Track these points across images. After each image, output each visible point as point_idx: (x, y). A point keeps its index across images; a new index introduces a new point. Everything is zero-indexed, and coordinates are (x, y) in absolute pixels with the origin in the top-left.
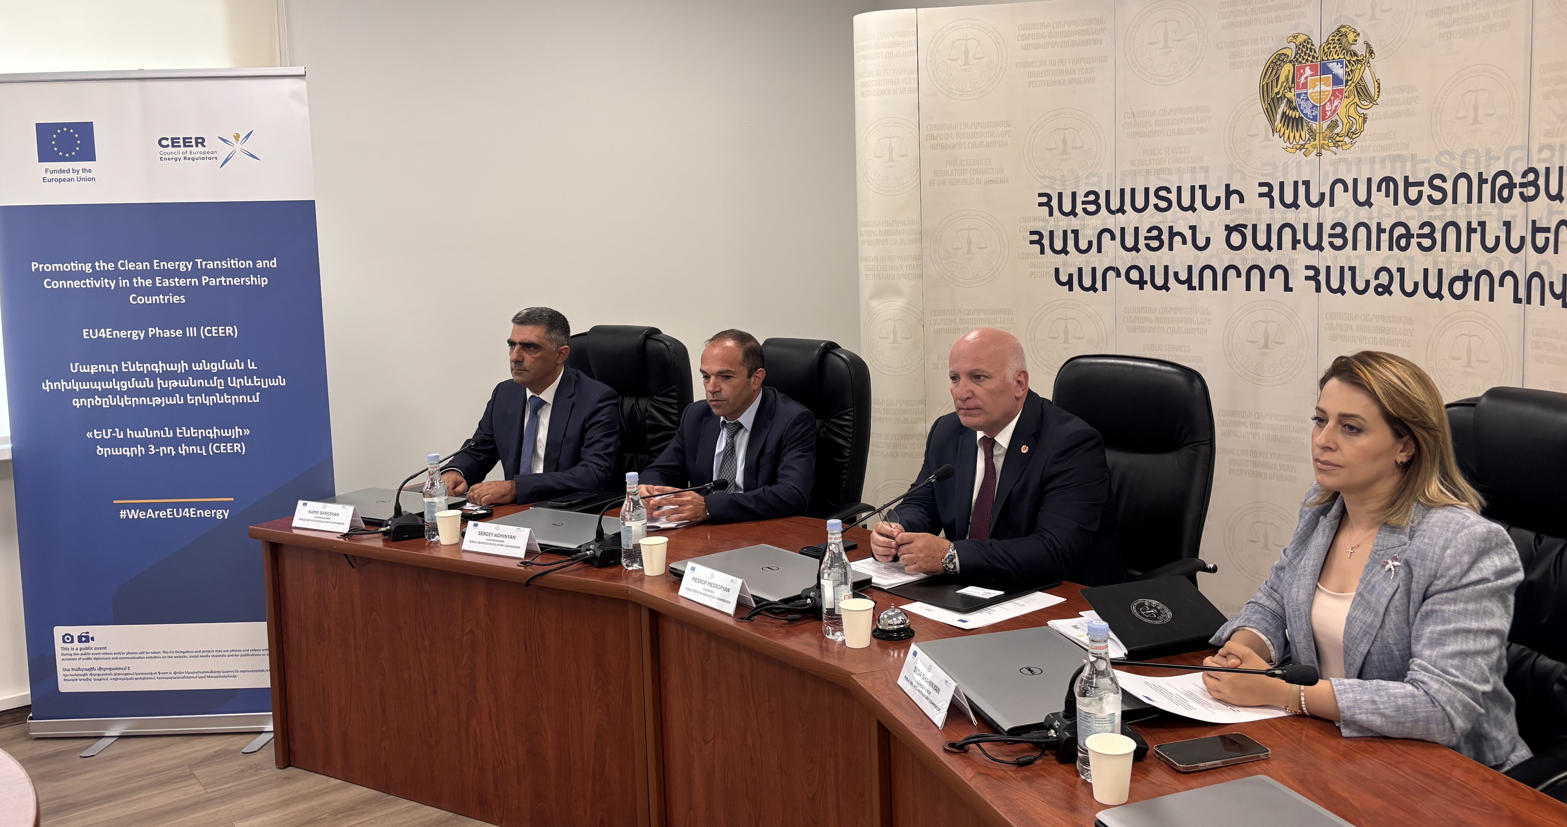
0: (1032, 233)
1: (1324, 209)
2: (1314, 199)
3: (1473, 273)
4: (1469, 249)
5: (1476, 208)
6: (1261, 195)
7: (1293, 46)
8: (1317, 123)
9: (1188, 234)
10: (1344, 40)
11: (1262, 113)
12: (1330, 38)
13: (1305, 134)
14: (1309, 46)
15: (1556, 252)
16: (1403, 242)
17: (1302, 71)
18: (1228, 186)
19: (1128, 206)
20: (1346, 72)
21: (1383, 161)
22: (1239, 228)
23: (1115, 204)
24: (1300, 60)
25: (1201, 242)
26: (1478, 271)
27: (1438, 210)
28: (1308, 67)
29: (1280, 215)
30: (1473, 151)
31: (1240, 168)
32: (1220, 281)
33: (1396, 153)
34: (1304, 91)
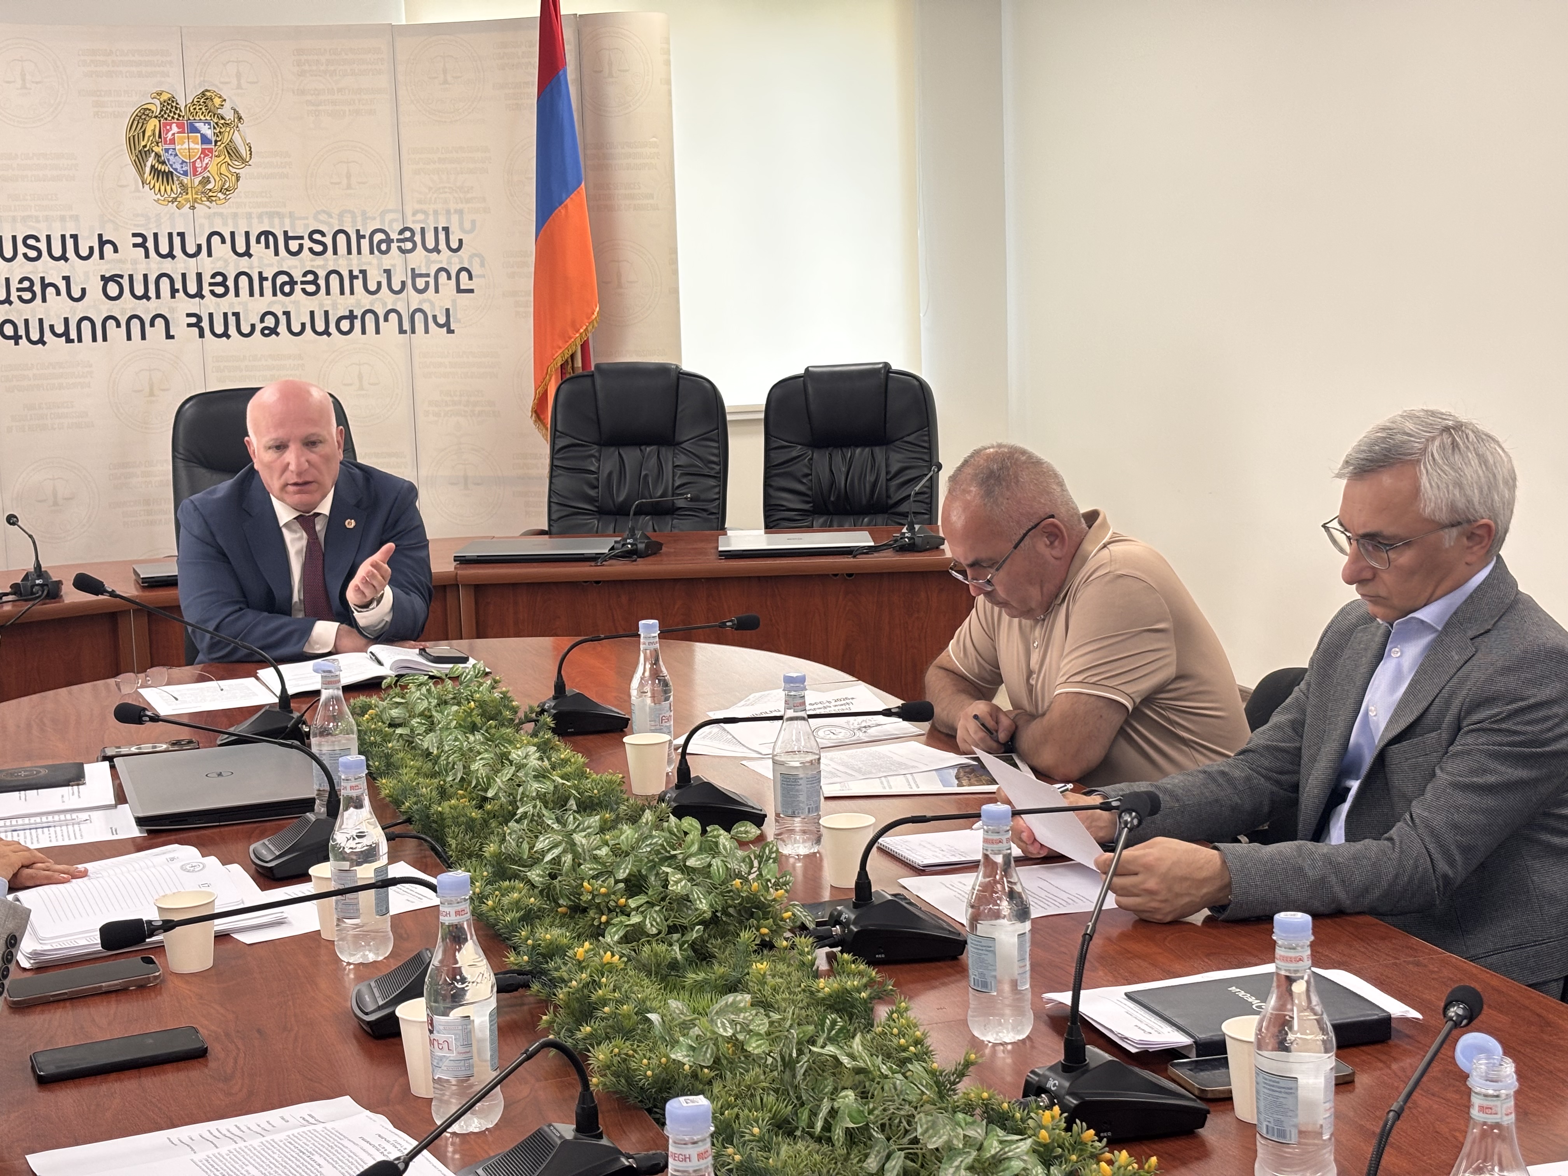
1: (202, 259)
2: (191, 249)
3: (358, 313)
4: (352, 293)
5: (356, 259)
6: (135, 245)
7: (158, 103)
8: (189, 178)
9: (62, 285)
10: (210, 104)
11: (130, 164)
12: (195, 100)
13: (176, 188)
15: (437, 291)
16: (287, 289)
18: (100, 236)
20: (214, 133)
21: (260, 217)
22: (115, 278)
25: (76, 294)
26: (363, 310)
27: (319, 261)
28: (174, 126)
29: (155, 266)
30: (350, 211)
31: (112, 218)
32: (100, 333)
33: (273, 210)
34: (172, 146)
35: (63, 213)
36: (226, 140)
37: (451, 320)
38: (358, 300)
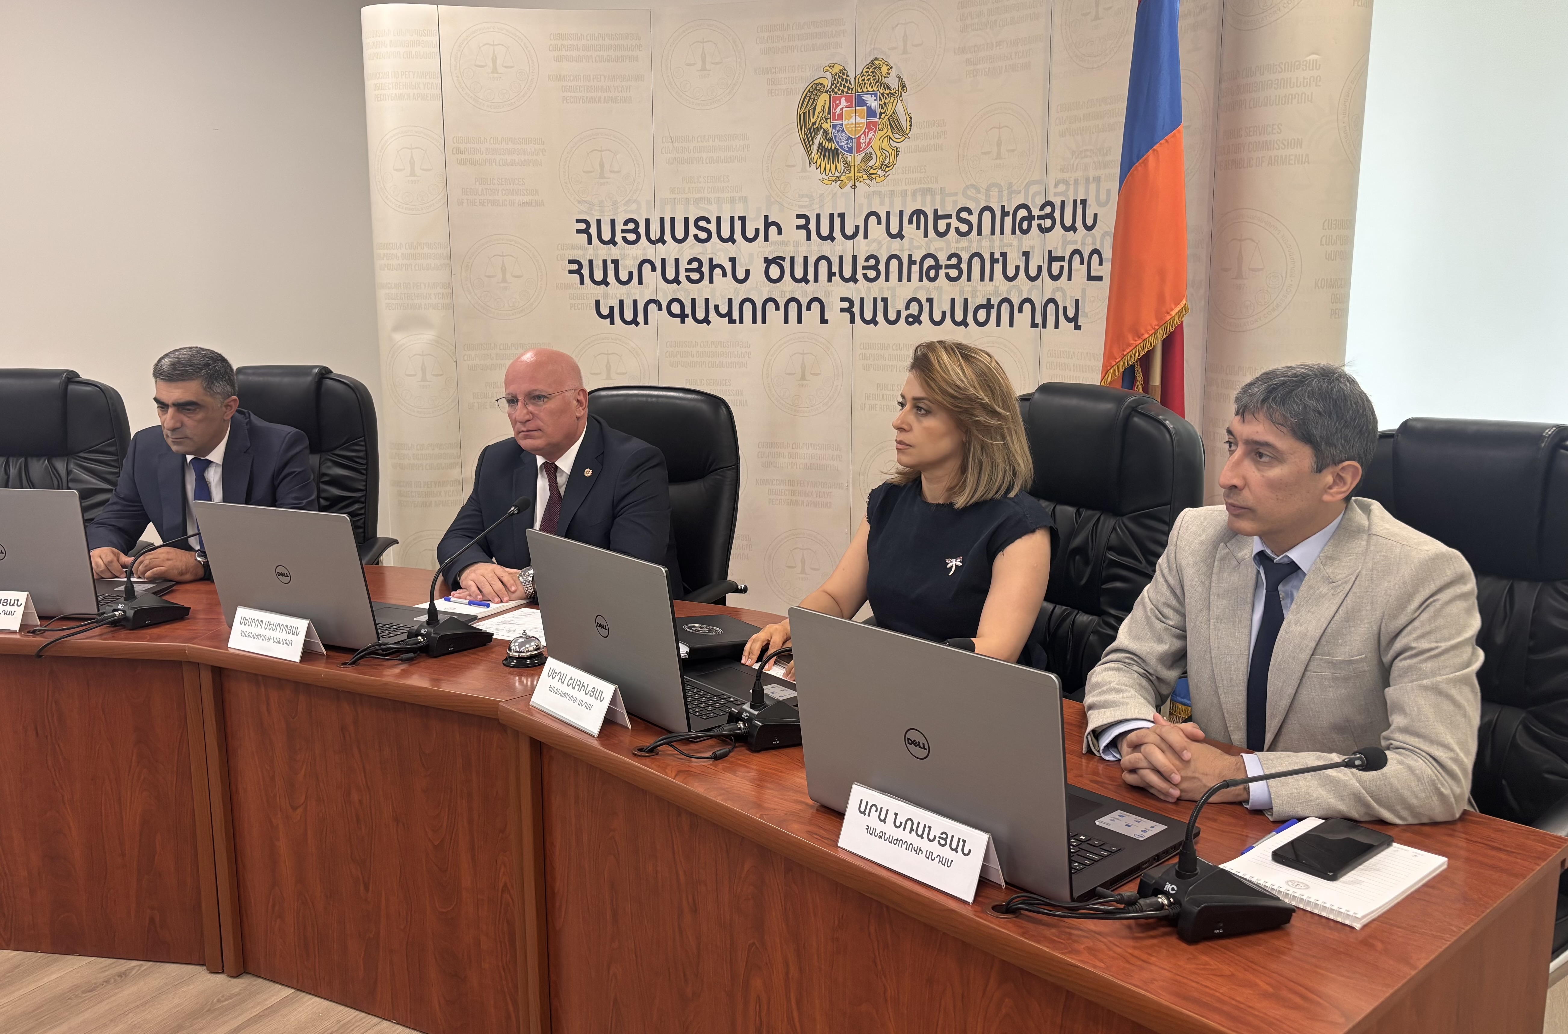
0: (571, 262)
1: (859, 241)
2: (849, 231)
3: (995, 302)
4: (991, 279)
5: (998, 239)
6: (799, 227)
7: (829, 76)
8: (853, 155)
9: (728, 267)
10: (877, 73)
11: (799, 143)
12: (865, 70)
13: (840, 166)
14: (844, 77)
15: (1070, 279)
16: (932, 273)
17: (838, 102)
18: (766, 217)
19: (668, 236)
20: (880, 105)
21: (914, 194)
22: (777, 261)
23: (655, 234)
24: (836, 90)
25: (741, 275)
26: (1000, 299)
27: (964, 242)
28: (844, 98)
29: (817, 248)
30: (997, 185)
31: (778, 200)
32: (760, 315)
33: (926, 186)
34: (840, 122)
35: (733, 195)
37: (1080, 313)
38: (996, 287)
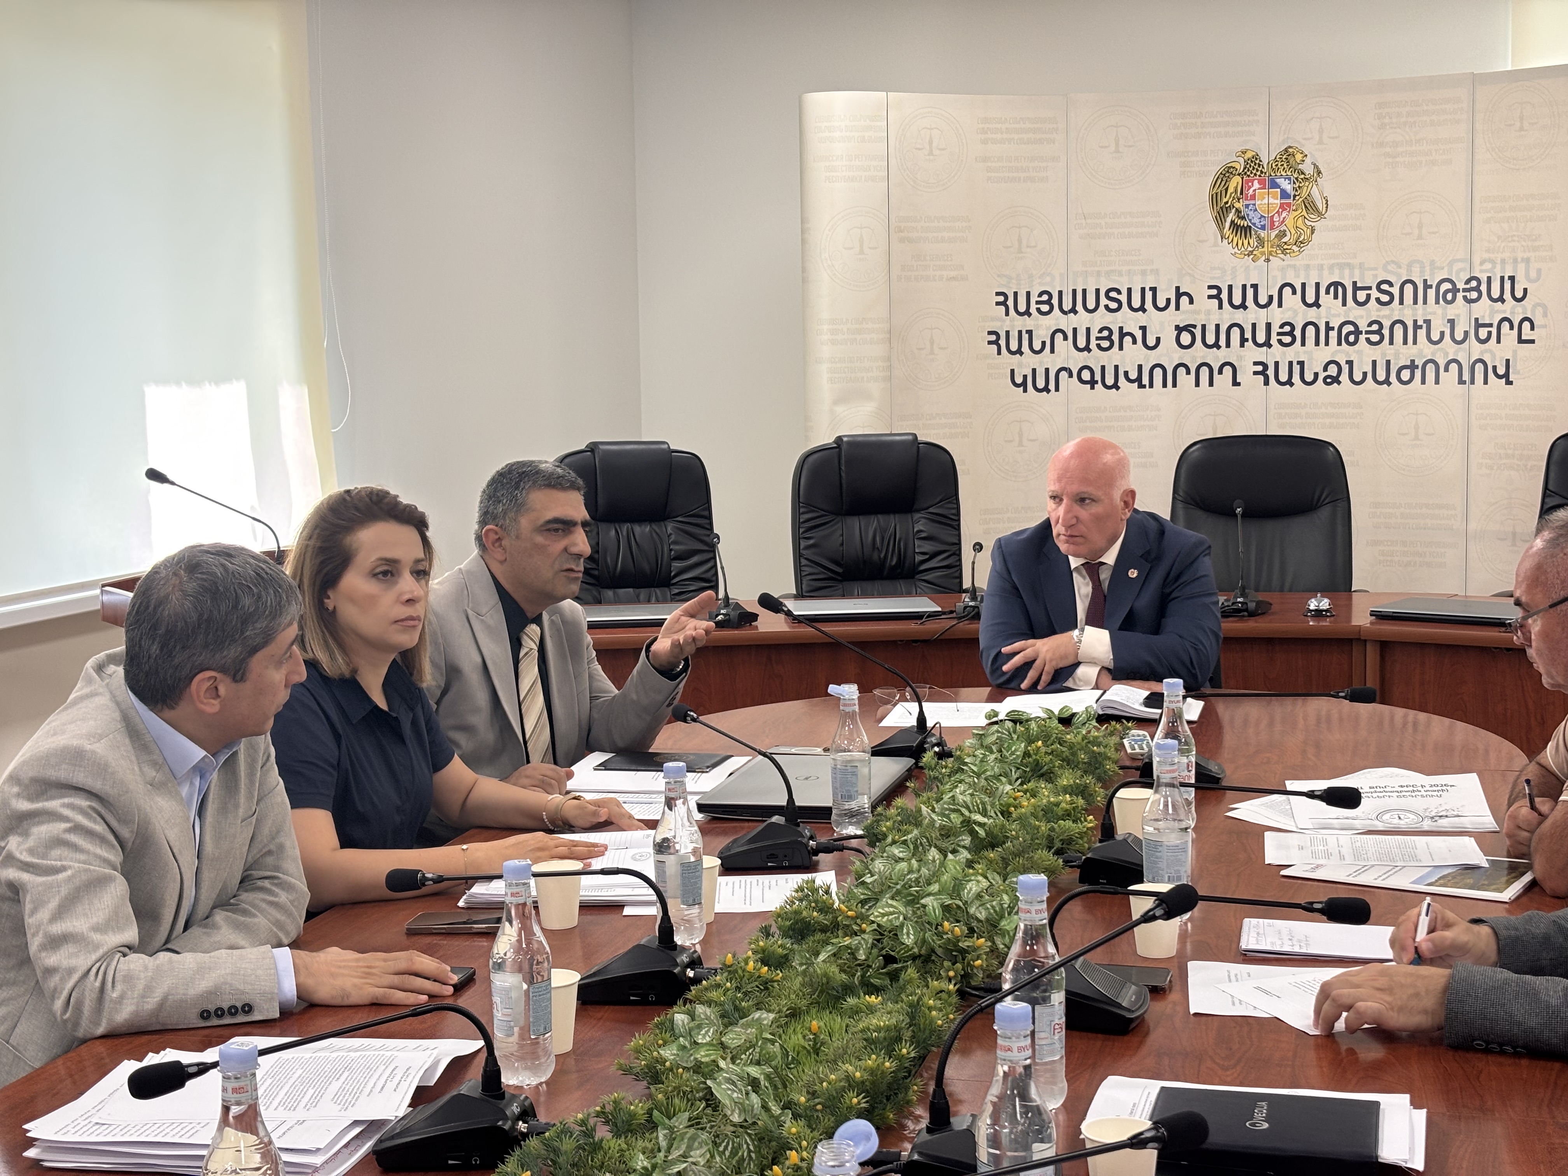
0: (990, 333)
1: (1273, 310)
2: (1263, 300)
3: (1419, 362)
4: (1415, 342)
5: (1421, 309)
6: (1210, 297)
7: (1242, 160)
8: (1266, 232)
9: (1139, 335)
10: (1291, 160)
11: (1211, 221)
12: (1278, 157)
14: (1257, 162)
15: (1499, 341)
16: (1352, 338)
17: (1250, 184)
18: (1178, 288)
19: (1079, 307)
20: (1294, 188)
21: (1331, 268)
22: (1189, 328)
23: (1067, 305)
24: (1248, 173)
25: (1151, 342)
26: (1424, 360)
27: (1385, 310)
28: (1256, 182)
29: (1228, 316)
30: (1418, 261)
31: (1190, 271)
32: (1171, 378)
33: (1343, 261)
34: (1253, 202)
35: (1144, 268)
36: (1304, 194)
37: (1511, 371)
38: (1421, 351)
